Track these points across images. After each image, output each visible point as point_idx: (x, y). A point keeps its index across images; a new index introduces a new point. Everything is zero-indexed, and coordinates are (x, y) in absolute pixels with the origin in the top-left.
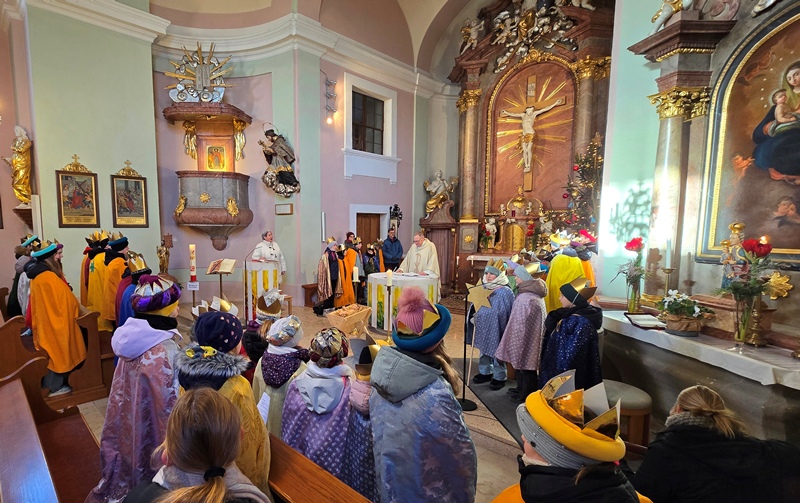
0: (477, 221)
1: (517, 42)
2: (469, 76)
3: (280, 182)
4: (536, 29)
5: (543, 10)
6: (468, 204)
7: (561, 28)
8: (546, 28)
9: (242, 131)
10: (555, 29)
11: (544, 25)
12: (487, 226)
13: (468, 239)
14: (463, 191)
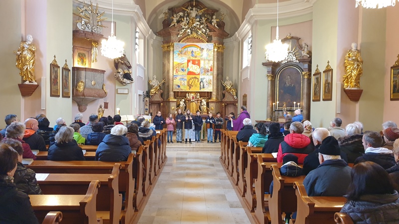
0: (176, 100)
1: (187, 27)
2: (172, 37)
3: (124, 78)
4: (195, 25)
5: (198, 19)
7: (203, 28)
8: (198, 26)
9: (96, 47)
10: (201, 27)
11: (197, 25)
12: (181, 102)
13: (173, 108)
14: (168, 86)
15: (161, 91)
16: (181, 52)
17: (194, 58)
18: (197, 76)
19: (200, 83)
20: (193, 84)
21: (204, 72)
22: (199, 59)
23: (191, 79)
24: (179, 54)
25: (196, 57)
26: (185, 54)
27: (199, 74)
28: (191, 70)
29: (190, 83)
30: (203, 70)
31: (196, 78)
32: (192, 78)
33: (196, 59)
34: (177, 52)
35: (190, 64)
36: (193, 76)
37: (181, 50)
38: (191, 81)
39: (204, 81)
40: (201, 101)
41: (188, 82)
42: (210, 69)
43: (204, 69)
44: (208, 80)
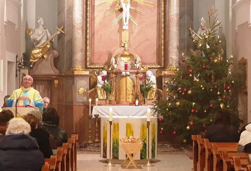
0: (87, 73)
6: (79, 56)
13: (81, 90)
14: (71, 42)
15: (56, 52)
40: (144, 73)
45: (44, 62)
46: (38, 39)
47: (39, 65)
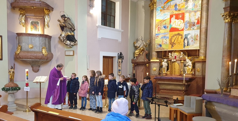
0: (158, 61)
3: (68, 40)
9: (48, 14)
13: (154, 69)
14: (152, 46)
16: (163, 8)
17: (177, 12)
18: (180, 32)
19: (184, 39)
20: (175, 42)
21: (189, 26)
22: (184, 11)
23: (173, 36)
24: (161, 11)
25: (180, 10)
26: (168, 9)
27: (183, 30)
28: (174, 26)
29: (173, 41)
30: (188, 25)
31: (179, 34)
32: (176, 35)
33: (180, 12)
34: (159, 9)
35: (173, 19)
36: (176, 33)
37: (163, 5)
38: (174, 39)
39: (189, 37)
41: (171, 40)
42: (196, 21)
43: (189, 22)
44: (193, 35)
45: (141, 56)
46: (138, 46)
47: (139, 58)
